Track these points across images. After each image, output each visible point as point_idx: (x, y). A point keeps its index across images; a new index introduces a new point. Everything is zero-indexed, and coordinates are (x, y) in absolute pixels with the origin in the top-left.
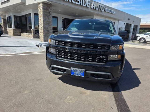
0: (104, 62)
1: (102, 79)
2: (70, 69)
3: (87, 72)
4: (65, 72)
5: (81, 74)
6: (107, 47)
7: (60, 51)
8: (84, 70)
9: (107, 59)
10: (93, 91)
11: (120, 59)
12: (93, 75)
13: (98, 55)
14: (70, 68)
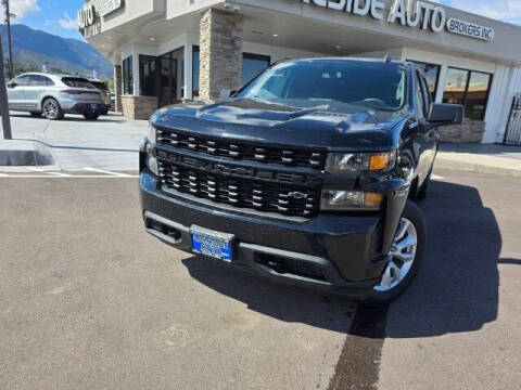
0: (306, 216)
2: (187, 229)
3: (242, 245)
4: (180, 240)
5: (223, 251)
6: (315, 159)
7: (168, 167)
11: (377, 209)
12: (264, 258)
13: (282, 185)
14: (189, 226)
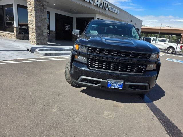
0: (142, 73)
1: (139, 90)
3: (125, 83)
4: (99, 85)
5: (119, 86)
6: (147, 56)
7: (93, 60)
8: (123, 81)
9: (146, 69)
10: (127, 104)
11: (155, 69)
12: (130, 86)
13: (137, 64)
14: (106, 80)
